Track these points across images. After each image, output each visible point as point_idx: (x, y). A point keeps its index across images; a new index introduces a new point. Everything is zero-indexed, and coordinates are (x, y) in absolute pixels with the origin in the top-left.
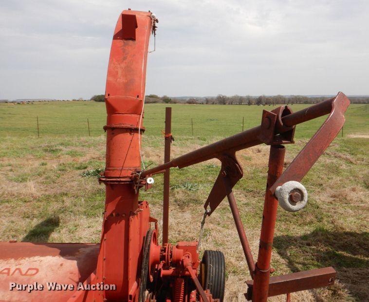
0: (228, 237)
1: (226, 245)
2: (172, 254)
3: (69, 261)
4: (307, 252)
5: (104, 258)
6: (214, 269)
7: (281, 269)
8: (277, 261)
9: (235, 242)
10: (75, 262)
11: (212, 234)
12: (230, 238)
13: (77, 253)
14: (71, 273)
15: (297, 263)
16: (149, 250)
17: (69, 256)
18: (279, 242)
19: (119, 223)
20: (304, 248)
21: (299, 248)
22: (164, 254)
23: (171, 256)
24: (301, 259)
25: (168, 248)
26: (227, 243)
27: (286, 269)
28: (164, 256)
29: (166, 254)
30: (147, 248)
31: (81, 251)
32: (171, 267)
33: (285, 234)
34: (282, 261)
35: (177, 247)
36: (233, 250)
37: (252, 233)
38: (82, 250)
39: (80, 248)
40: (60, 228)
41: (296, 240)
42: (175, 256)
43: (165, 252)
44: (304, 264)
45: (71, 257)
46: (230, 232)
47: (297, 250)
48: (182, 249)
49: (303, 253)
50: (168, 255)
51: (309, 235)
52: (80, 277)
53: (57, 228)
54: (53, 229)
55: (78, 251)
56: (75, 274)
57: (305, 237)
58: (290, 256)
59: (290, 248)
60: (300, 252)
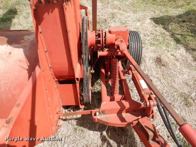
0: (128, 18)
1: (128, 23)
2: (106, 39)
3: (17, 49)
4: (183, 27)
5: (45, 50)
6: (134, 46)
7: (167, 39)
8: (164, 34)
9: (133, 22)
10: (21, 50)
11: (117, 16)
12: (129, 19)
13: (23, 41)
14: (20, 61)
15: (177, 34)
16: (86, 37)
17: (16, 44)
18: (163, 20)
19: (52, 12)
20: (181, 24)
21: (177, 24)
22: (99, 39)
23: (105, 40)
24: (179, 32)
25: (102, 33)
26: (128, 22)
27: (170, 39)
28: (100, 41)
29: (101, 39)
30: (84, 36)
31: (25, 39)
32: (105, 49)
33: (166, 14)
34: (167, 33)
35: (110, 32)
36: (133, 27)
37: (143, 14)
38: (26, 37)
39: (24, 36)
40: (18, 15)
41: (174, 19)
42: (108, 41)
43: (99, 37)
44: (182, 35)
45: (17, 45)
46: (129, 14)
47: (176, 26)
48: (114, 34)
49: (180, 27)
50: (102, 40)
51: (183, 14)
52: (29, 64)
53: (16, 16)
54: (14, 16)
55: (23, 39)
56: (24, 62)
57: (180, 16)
58: (171, 29)
59: (170, 24)
60: (179, 27)
